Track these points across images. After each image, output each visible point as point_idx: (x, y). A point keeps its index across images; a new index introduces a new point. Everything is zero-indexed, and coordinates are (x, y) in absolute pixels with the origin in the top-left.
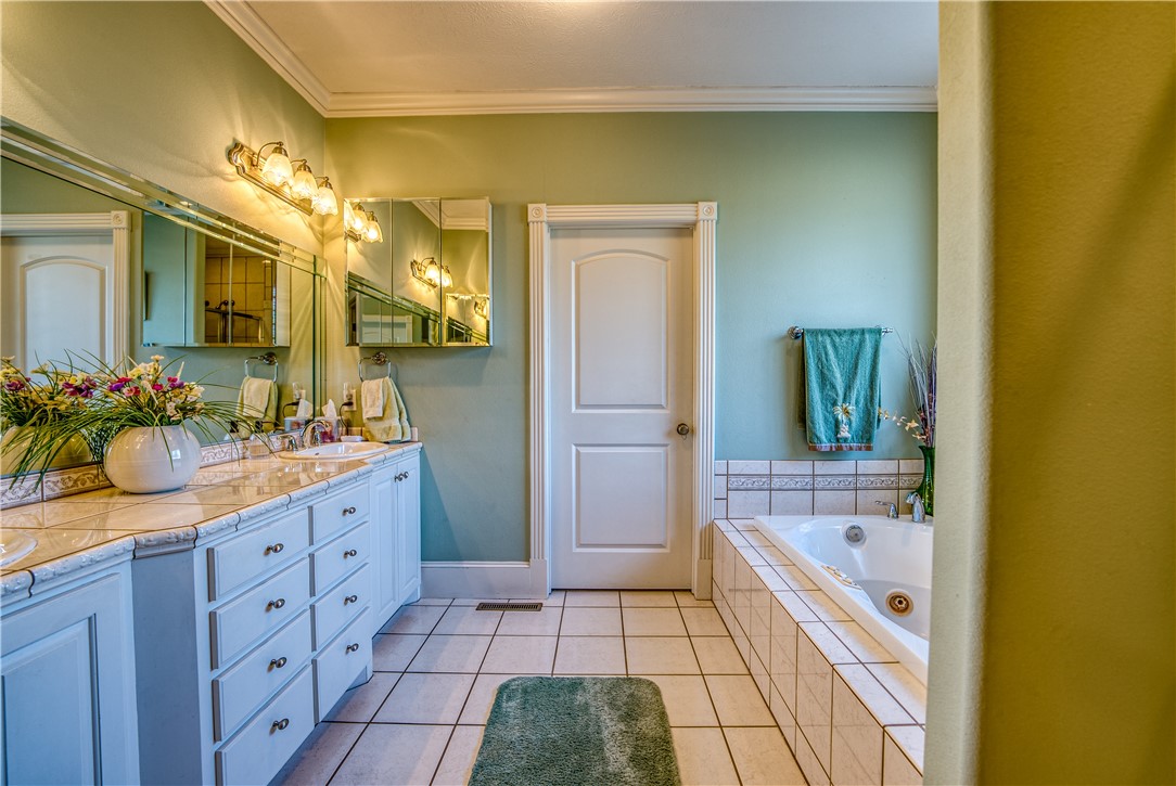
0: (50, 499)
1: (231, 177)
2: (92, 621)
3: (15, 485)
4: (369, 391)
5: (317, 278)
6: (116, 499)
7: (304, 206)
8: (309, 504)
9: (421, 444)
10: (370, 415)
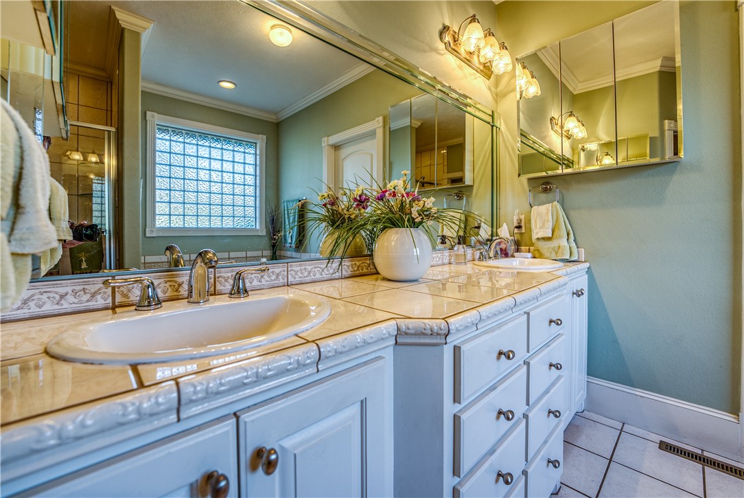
0: (346, 278)
1: (442, 52)
2: (363, 403)
3: (329, 265)
4: (539, 214)
5: (495, 128)
6: (379, 282)
7: (487, 70)
8: (526, 310)
9: (587, 265)
10: (540, 235)
